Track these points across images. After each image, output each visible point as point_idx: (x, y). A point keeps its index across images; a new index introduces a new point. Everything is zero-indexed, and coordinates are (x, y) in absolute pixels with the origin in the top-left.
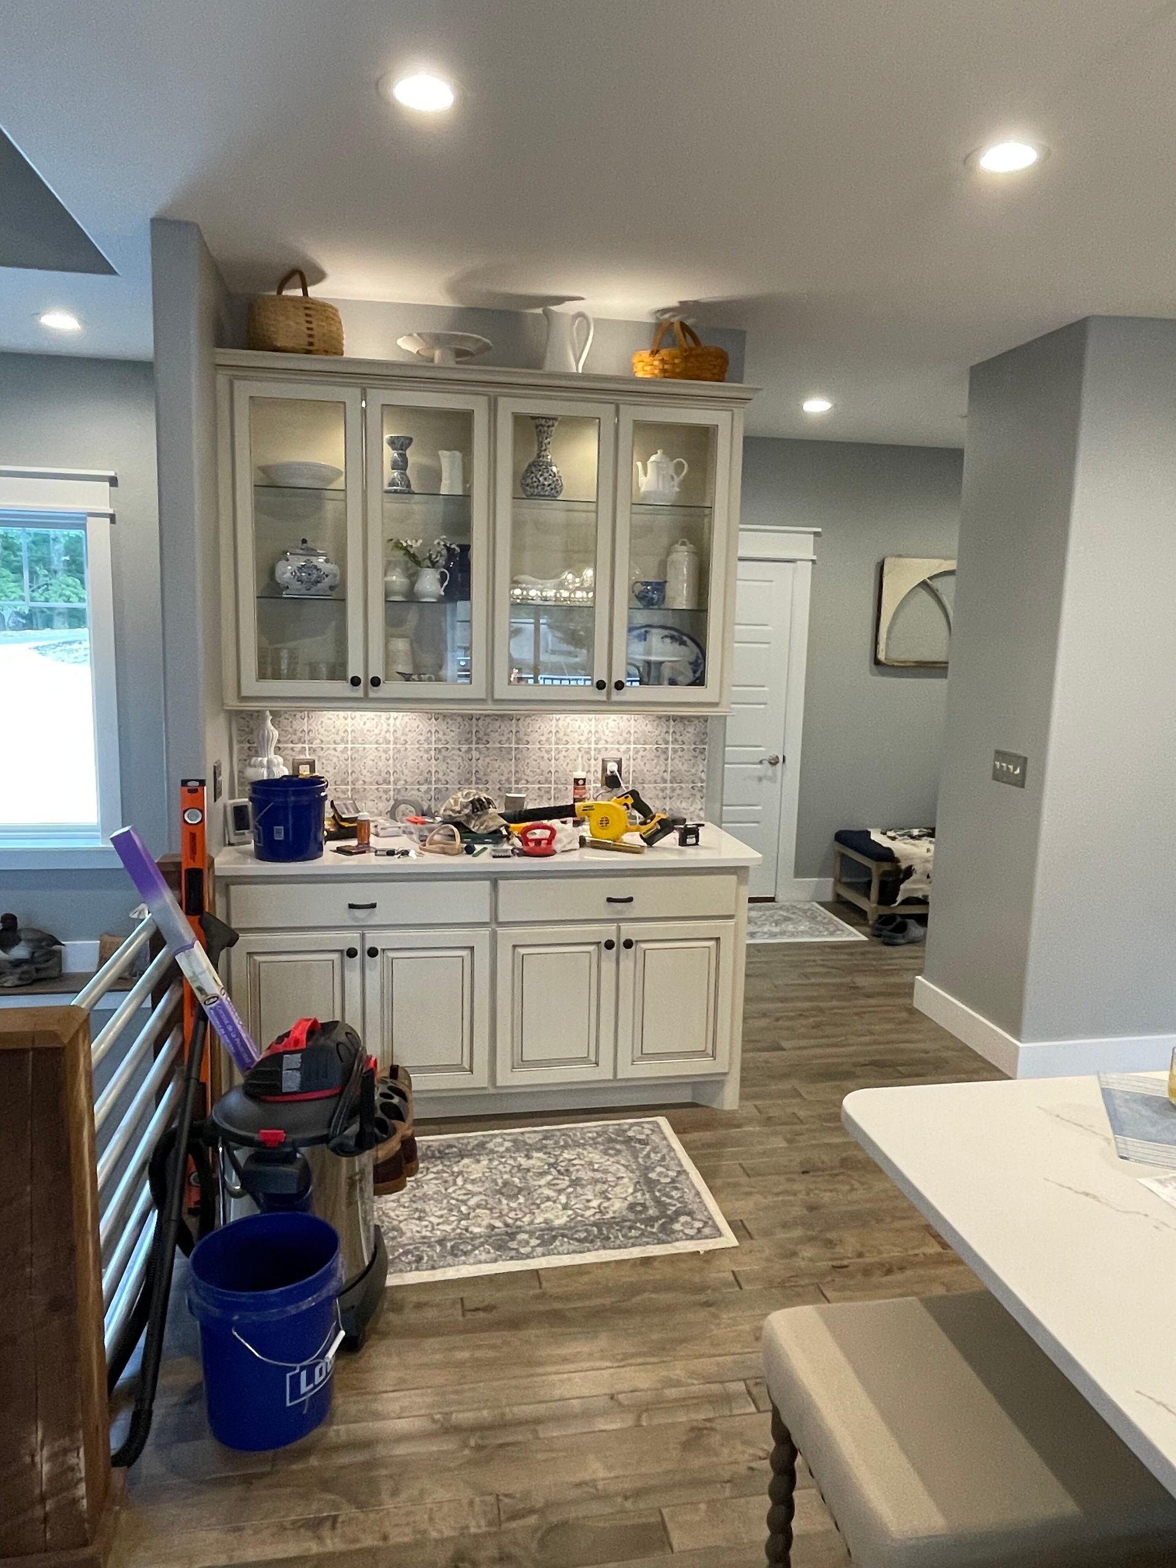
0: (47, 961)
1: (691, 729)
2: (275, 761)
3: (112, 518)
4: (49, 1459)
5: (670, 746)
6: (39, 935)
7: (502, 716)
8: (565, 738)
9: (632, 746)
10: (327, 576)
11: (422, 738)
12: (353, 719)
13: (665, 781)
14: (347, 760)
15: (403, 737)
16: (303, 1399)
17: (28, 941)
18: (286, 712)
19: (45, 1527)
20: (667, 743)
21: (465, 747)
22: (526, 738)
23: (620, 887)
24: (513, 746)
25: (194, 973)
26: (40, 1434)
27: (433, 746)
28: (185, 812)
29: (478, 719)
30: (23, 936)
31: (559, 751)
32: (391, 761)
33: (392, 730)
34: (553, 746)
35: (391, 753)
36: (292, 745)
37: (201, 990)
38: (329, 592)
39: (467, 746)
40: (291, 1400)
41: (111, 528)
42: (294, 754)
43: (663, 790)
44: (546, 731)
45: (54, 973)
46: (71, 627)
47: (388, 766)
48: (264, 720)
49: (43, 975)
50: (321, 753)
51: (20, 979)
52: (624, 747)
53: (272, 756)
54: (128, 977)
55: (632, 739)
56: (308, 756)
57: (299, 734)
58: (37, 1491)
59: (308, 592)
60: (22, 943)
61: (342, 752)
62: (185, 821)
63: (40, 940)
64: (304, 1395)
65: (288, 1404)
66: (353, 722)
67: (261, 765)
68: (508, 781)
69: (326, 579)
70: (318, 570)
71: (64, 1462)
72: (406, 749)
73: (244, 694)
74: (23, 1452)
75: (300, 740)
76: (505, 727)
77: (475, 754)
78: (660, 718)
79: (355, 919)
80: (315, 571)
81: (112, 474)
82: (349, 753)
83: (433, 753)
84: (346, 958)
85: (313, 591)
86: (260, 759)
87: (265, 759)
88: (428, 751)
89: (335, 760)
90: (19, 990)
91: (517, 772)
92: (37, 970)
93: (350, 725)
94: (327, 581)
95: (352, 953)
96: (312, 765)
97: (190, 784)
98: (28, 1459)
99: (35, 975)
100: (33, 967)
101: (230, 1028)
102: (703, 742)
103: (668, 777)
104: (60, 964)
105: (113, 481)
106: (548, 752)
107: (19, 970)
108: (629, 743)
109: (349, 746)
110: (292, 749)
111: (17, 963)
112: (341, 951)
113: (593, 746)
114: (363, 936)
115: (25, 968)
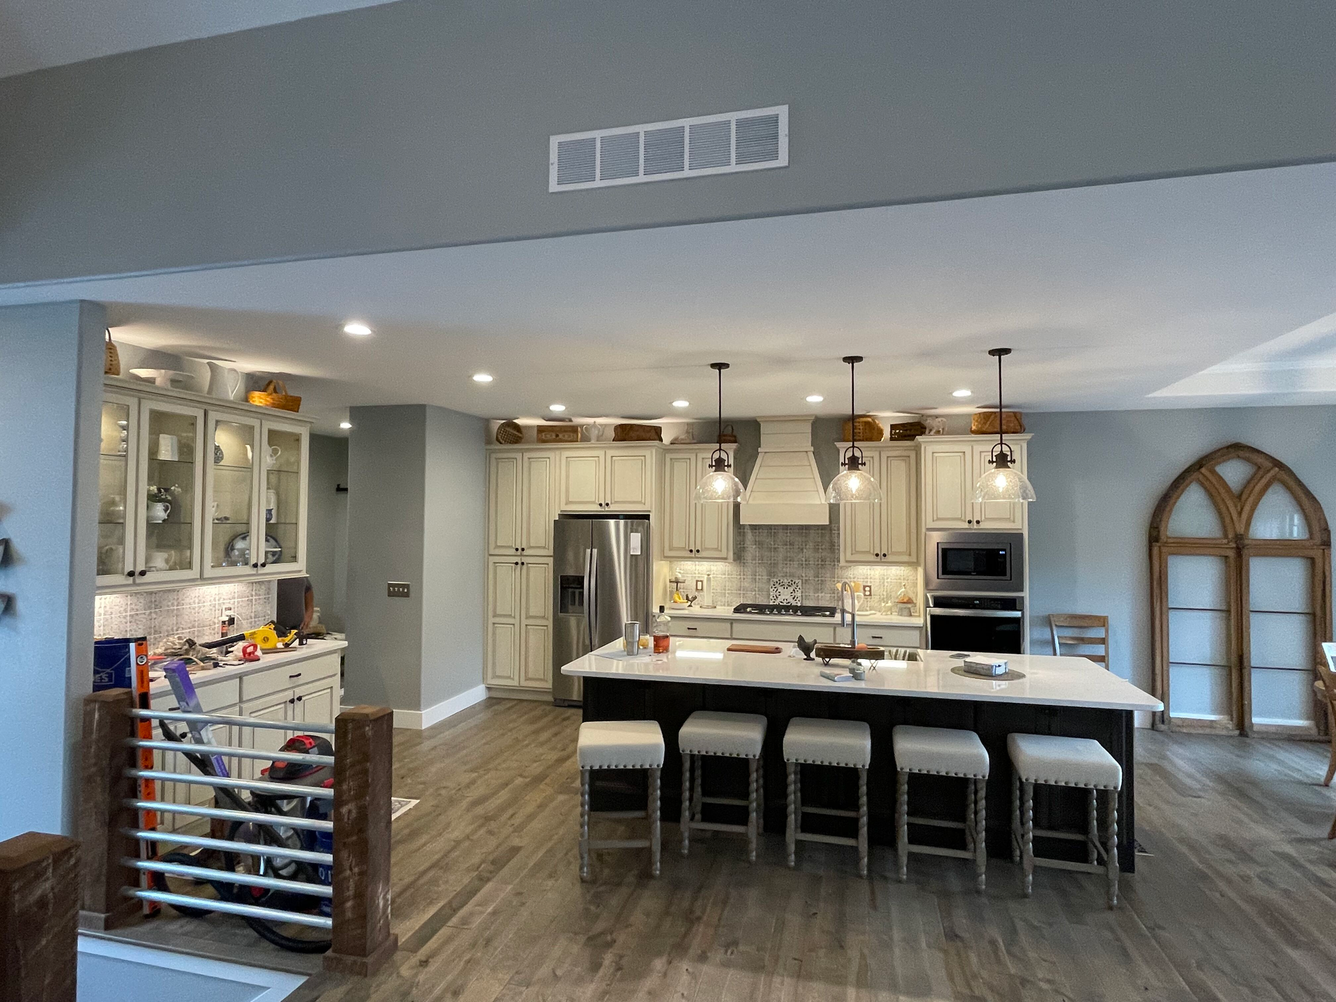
1: (263, 587)
5: (254, 598)
7: (169, 590)
8: (203, 599)
9: (236, 600)
11: (122, 609)
13: (251, 618)
15: (111, 610)
20: (252, 596)
21: (148, 612)
22: (183, 602)
23: (294, 669)
24: (175, 608)
27: (128, 614)
29: (155, 594)
31: (200, 607)
32: (102, 628)
33: (103, 606)
34: (197, 605)
35: (102, 622)
39: (149, 611)
43: (251, 623)
44: (193, 596)
47: (100, 630)
52: (233, 600)
55: (236, 596)
68: (172, 630)
72: (112, 618)
76: (171, 596)
77: (154, 616)
78: (249, 583)
83: (128, 618)
88: (125, 617)
91: (177, 623)
102: (268, 594)
103: (253, 615)
106: (194, 609)
108: (235, 598)
113: (217, 602)
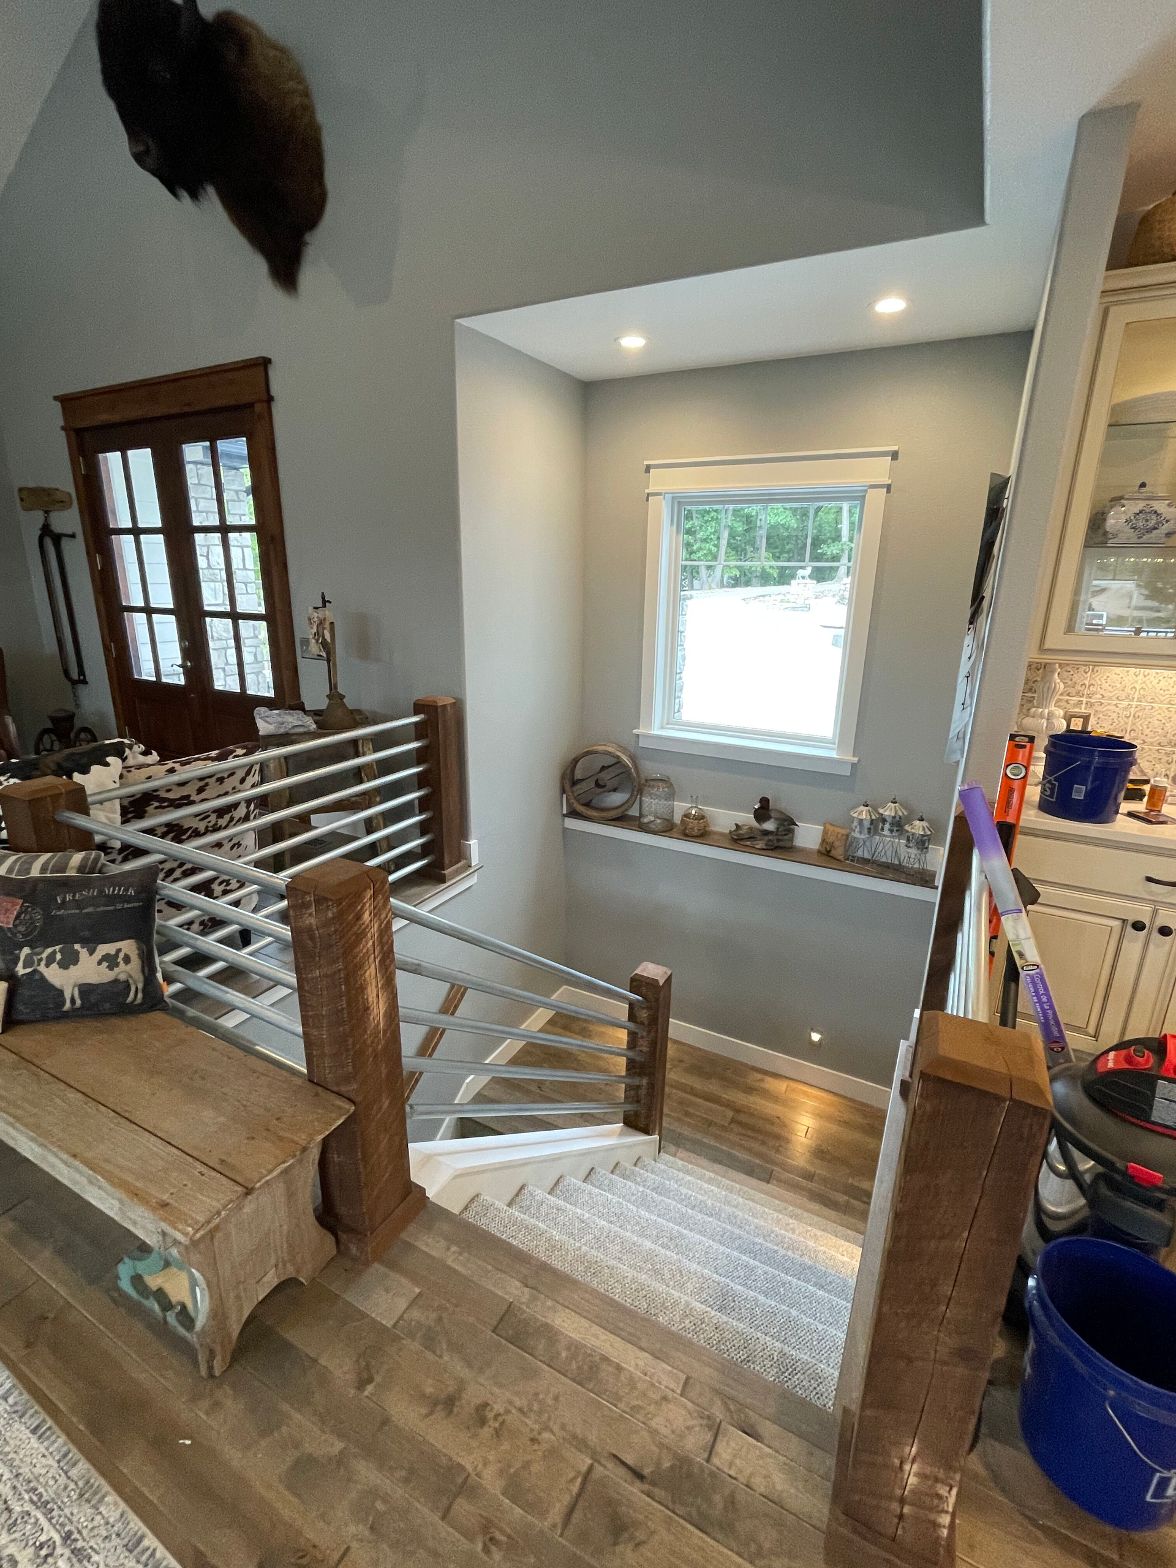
0: (786, 835)
2: (1057, 712)
3: (889, 488)
4: (917, 1475)
6: (783, 817)
10: (1167, 521)
12: (1145, 676)
14: (1128, 717)
16: (1166, 1500)
17: (776, 819)
18: (1068, 665)
19: (898, 1524)
25: (1018, 937)
26: (914, 1449)
28: (1008, 766)
30: (772, 815)
36: (1068, 698)
37: (1021, 955)
38: (1164, 540)
40: (1153, 1497)
41: (886, 497)
42: (1068, 706)
45: (788, 844)
46: (763, 585)
48: (1053, 671)
49: (781, 844)
50: (1099, 708)
51: (766, 845)
53: (1053, 708)
54: (841, 857)
56: (1083, 710)
57: (1078, 687)
58: (898, 1492)
59: (1138, 541)
60: (772, 820)
61: (1125, 709)
62: (1006, 775)
63: (785, 820)
64: (1167, 1498)
65: (1148, 1498)
66: (1145, 679)
67: (1041, 716)
69: (1166, 525)
70: (1158, 515)
71: (931, 1487)
73: (1047, 646)
74: (893, 1453)
75: (1078, 694)
79: (1151, 893)
80: (1154, 517)
81: (895, 448)
82: (1132, 710)
84: (1129, 929)
85: (1145, 539)
86: (1041, 710)
87: (1046, 711)
89: (1114, 716)
90: (761, 852)
92: (778, 840)
93: (1140, 682)
94: (1165, 528)
95: (1138, 926)
96: (1086, 719)
97: (1017, 739)
98: (897, 1462)
99: (776, 844)
100: (775, 837)
101: (1044, 999)
104: (792, 840)
105: (895, 455)
107: (767, 838)
109: (1134, 703)
110: (1067, 701)
111: (766, 833)
112: (1124, 921)
114: (1155, 912)
115: (771, 837)
